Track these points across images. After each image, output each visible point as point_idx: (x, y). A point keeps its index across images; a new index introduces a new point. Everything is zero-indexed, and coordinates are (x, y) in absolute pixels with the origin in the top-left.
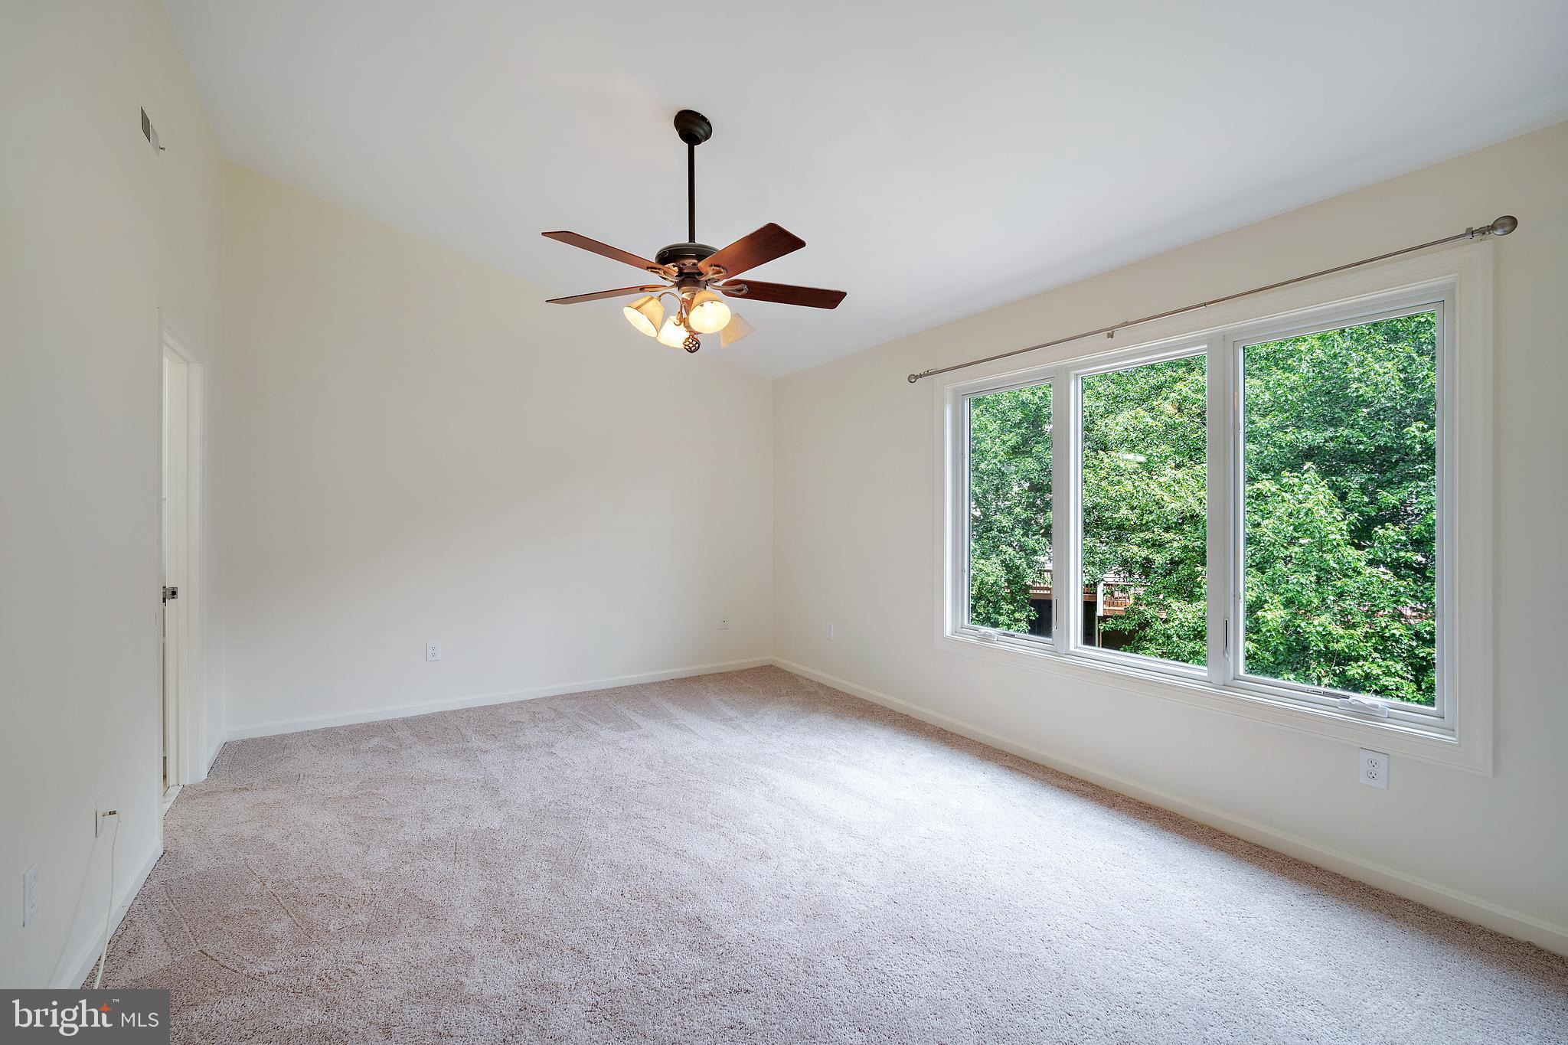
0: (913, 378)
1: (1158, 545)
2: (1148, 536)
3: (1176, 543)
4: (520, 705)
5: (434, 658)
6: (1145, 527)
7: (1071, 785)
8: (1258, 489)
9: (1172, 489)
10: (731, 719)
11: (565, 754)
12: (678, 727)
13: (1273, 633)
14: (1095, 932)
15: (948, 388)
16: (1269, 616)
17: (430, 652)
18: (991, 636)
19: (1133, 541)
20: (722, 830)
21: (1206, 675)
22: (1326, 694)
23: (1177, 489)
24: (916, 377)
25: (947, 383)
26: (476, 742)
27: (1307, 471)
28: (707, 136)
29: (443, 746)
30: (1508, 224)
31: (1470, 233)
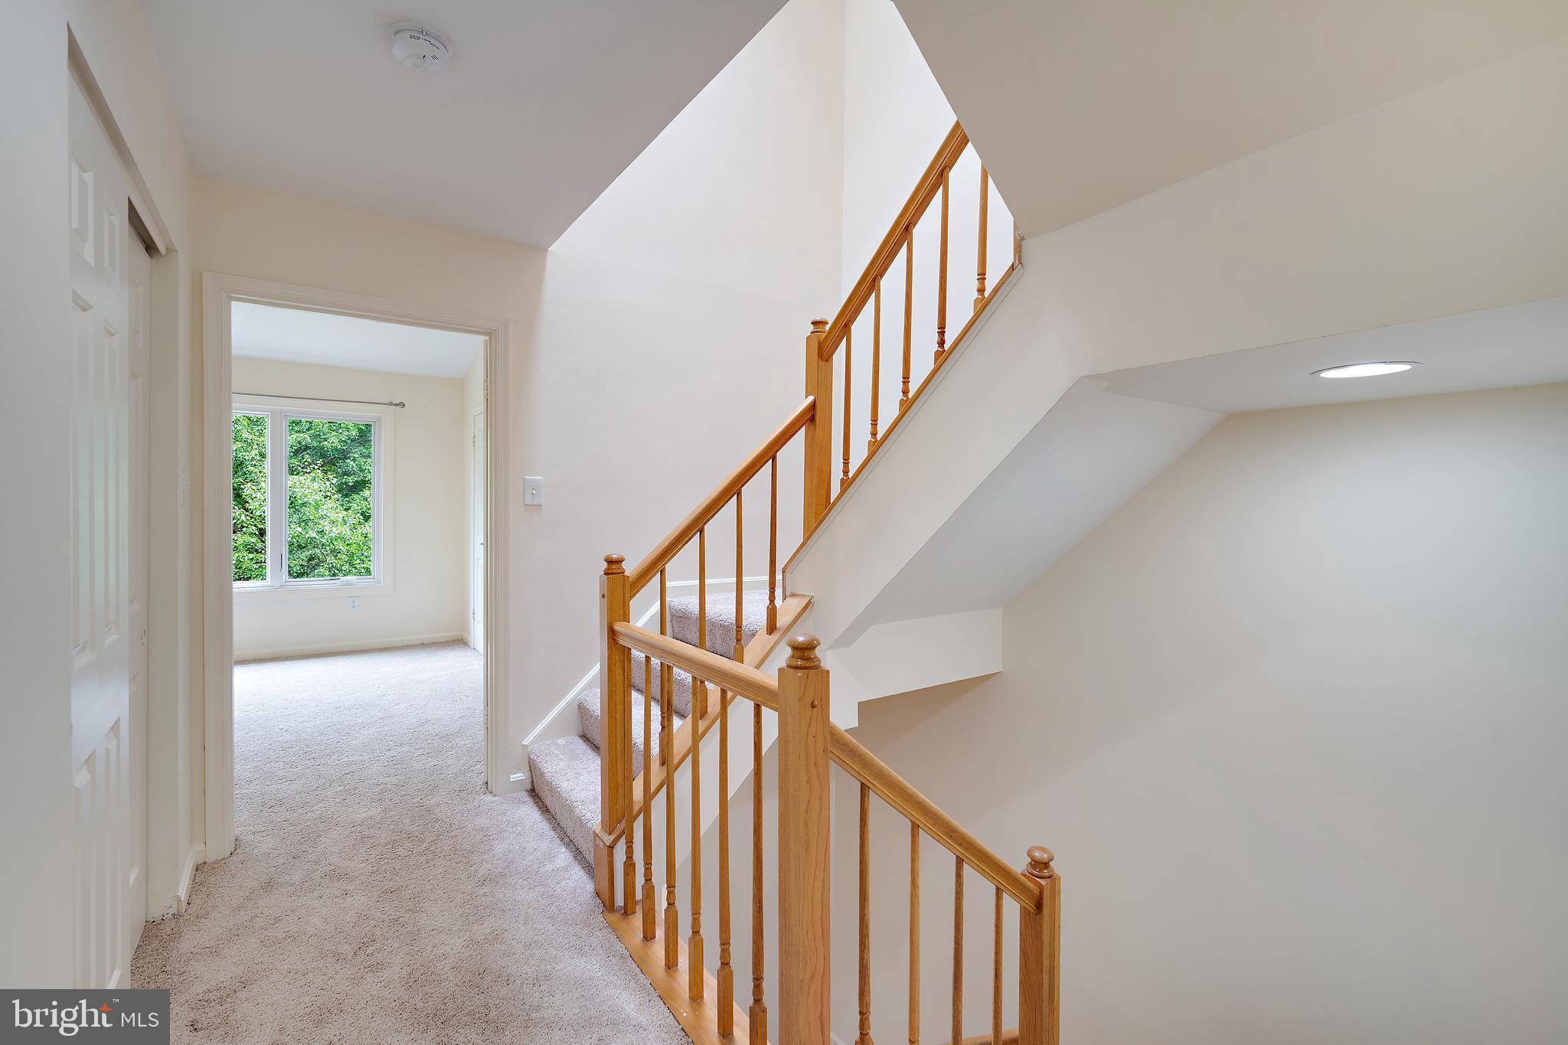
30: (402, 405)
31: (391, 404)
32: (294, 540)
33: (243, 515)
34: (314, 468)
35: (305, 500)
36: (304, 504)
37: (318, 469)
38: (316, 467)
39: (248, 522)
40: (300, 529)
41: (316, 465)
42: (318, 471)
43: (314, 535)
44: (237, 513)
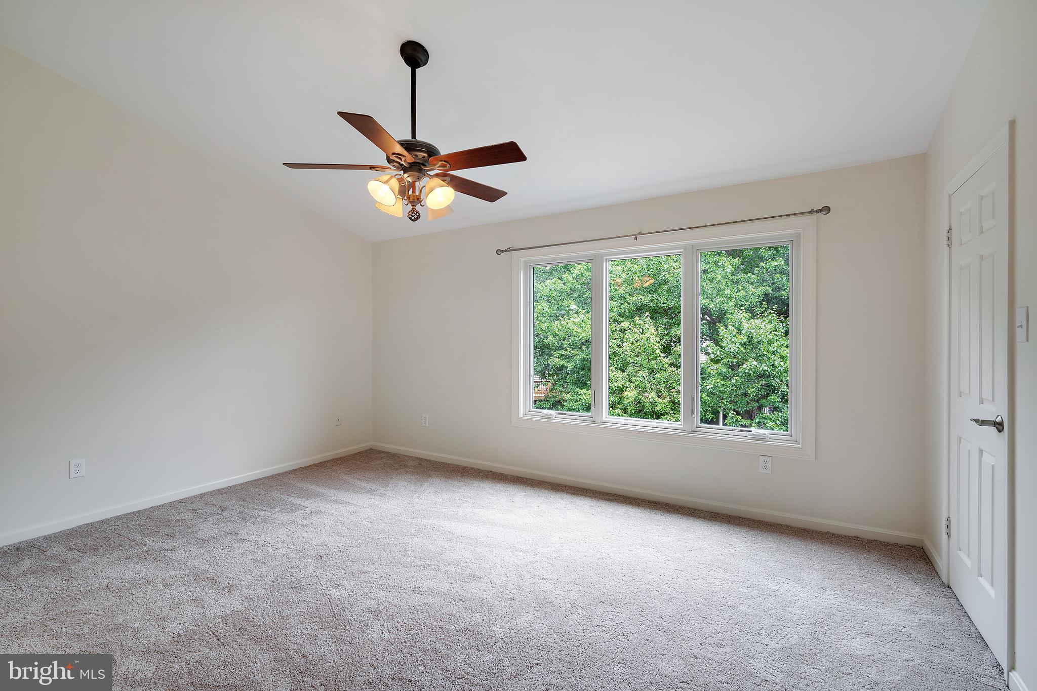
0: (499, 252)
1: (569, 358)
2: (564, 352)
3: (579, 356)
4: (174, 505)
5: (78, 475)
6: (561, 348)
7: (611, 498)
8: (622, 326)
9: (582, 326)
10: (373, 490)
11: (255, 538)
12: (335, 502)
13: (631, 403)
14: (682, 573)
15: (522, 260)
16: (630, 394)
17: (73, 469)
18: (551, 415)
19: (555, 355)
20: (433, 567)
21: (682, 426)
22: (741, 431)
23: (584, 326)
24: (503, 251)
25: (521, 258)
26: (153, 544)
27: (647, 317)
28: (425, 63)
29: (117, 554)
30: (827, 209)
31: (812, 212)
32: (751, 372)
33: (719, 351)
34: (770, 312)
35: (760, 338)
36: (759, 343)
37: (773, 313)
38: (772, 312)
39: (722, 356)
40: (755, 363)
41: (772, 309)
42: (774, 315)
43: (766, 368)
44: (715, 350)
